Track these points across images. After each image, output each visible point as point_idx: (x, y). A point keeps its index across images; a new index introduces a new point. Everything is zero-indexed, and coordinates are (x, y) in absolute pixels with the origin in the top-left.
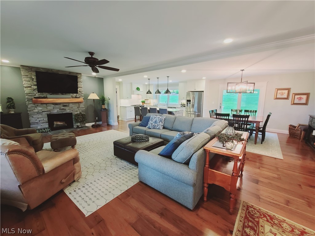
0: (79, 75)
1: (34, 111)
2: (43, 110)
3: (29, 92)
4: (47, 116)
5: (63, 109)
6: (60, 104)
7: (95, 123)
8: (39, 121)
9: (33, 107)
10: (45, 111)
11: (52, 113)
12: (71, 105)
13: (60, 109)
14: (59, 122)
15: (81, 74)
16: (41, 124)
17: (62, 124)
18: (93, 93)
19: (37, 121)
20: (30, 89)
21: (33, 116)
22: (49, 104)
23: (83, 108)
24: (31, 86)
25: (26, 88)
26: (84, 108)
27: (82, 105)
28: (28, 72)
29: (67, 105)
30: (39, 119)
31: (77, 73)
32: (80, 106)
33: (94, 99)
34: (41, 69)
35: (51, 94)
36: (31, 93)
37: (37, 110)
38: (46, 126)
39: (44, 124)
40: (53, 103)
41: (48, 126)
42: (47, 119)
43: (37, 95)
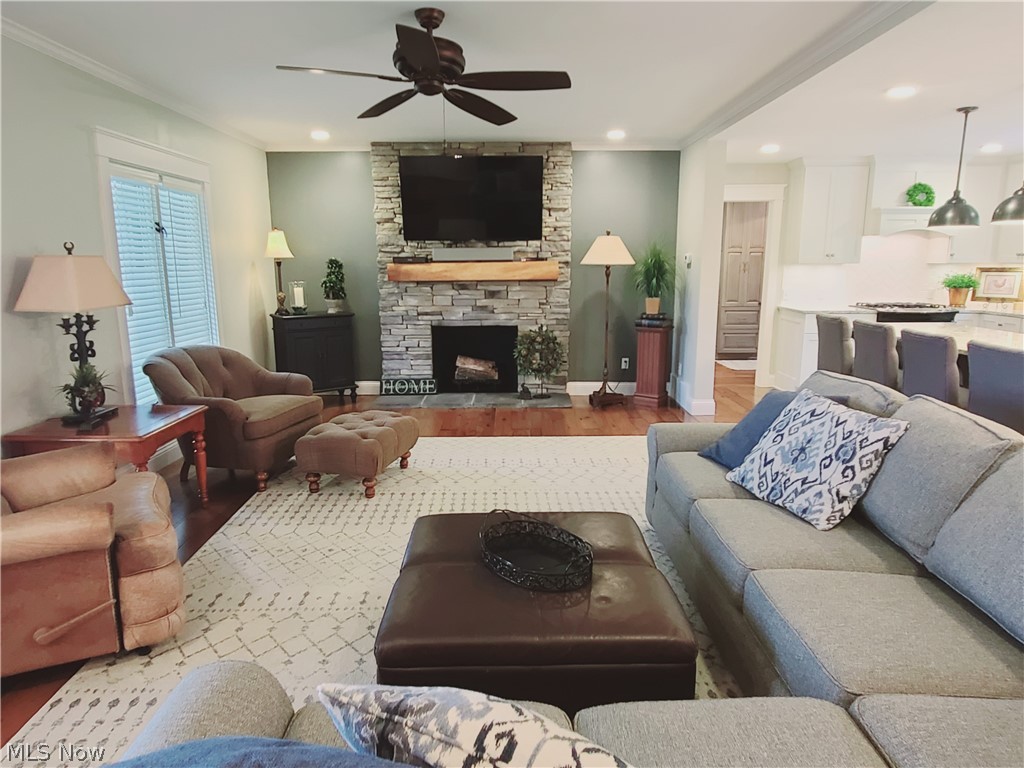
0: (560, 153)
1: (394, 308)
2: (420, 309)
3: (384, 241)
4: (429, 332)
5: (483, 308)
6: (475, 284)
7: (600, 384)
8: (407, 348)
9: (393, 293)
10: (427, 314)
11: (446, 324)
12: (515, 292)
13: (475, 308)
14: (471, 361)
15: (570, 144)
16: (412, 362)
17: (481, 369)
18: (608, 234)
19: (399, 349)
20: (390, 229)
21: (389, 327)
22: (440, 286)
23: (565, 306)
24: (392, 216)
25: (380, 226)
26: (568, 310)
27: (559, 295)
28: (387, 164)
29: (499, 292)
30: (407, 343)
31: (552, 144)
32: (551, 300)
33: (608, 267)
34: (426, 148)
35: (450, 246)
36: (392, 242)
37: (404, 308)
38: (426, 372)
39: (419, 362)
40: (451, 282)
41: (431, 372)
42: (429, 344)
43: (408, 252)
